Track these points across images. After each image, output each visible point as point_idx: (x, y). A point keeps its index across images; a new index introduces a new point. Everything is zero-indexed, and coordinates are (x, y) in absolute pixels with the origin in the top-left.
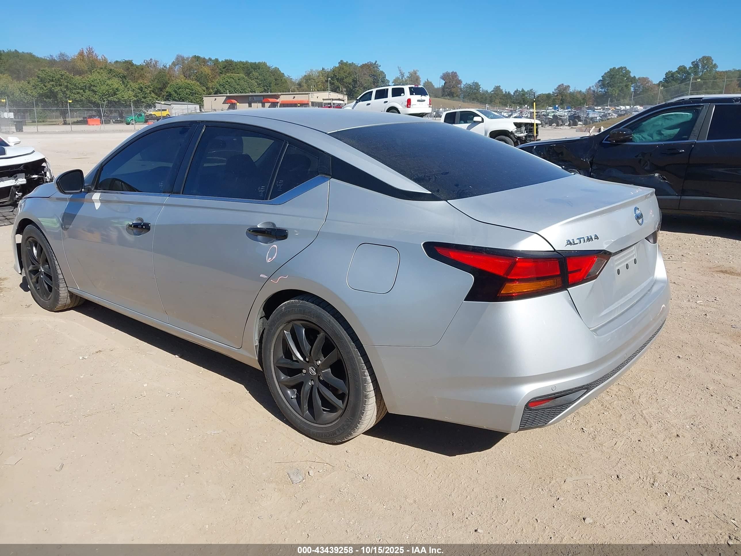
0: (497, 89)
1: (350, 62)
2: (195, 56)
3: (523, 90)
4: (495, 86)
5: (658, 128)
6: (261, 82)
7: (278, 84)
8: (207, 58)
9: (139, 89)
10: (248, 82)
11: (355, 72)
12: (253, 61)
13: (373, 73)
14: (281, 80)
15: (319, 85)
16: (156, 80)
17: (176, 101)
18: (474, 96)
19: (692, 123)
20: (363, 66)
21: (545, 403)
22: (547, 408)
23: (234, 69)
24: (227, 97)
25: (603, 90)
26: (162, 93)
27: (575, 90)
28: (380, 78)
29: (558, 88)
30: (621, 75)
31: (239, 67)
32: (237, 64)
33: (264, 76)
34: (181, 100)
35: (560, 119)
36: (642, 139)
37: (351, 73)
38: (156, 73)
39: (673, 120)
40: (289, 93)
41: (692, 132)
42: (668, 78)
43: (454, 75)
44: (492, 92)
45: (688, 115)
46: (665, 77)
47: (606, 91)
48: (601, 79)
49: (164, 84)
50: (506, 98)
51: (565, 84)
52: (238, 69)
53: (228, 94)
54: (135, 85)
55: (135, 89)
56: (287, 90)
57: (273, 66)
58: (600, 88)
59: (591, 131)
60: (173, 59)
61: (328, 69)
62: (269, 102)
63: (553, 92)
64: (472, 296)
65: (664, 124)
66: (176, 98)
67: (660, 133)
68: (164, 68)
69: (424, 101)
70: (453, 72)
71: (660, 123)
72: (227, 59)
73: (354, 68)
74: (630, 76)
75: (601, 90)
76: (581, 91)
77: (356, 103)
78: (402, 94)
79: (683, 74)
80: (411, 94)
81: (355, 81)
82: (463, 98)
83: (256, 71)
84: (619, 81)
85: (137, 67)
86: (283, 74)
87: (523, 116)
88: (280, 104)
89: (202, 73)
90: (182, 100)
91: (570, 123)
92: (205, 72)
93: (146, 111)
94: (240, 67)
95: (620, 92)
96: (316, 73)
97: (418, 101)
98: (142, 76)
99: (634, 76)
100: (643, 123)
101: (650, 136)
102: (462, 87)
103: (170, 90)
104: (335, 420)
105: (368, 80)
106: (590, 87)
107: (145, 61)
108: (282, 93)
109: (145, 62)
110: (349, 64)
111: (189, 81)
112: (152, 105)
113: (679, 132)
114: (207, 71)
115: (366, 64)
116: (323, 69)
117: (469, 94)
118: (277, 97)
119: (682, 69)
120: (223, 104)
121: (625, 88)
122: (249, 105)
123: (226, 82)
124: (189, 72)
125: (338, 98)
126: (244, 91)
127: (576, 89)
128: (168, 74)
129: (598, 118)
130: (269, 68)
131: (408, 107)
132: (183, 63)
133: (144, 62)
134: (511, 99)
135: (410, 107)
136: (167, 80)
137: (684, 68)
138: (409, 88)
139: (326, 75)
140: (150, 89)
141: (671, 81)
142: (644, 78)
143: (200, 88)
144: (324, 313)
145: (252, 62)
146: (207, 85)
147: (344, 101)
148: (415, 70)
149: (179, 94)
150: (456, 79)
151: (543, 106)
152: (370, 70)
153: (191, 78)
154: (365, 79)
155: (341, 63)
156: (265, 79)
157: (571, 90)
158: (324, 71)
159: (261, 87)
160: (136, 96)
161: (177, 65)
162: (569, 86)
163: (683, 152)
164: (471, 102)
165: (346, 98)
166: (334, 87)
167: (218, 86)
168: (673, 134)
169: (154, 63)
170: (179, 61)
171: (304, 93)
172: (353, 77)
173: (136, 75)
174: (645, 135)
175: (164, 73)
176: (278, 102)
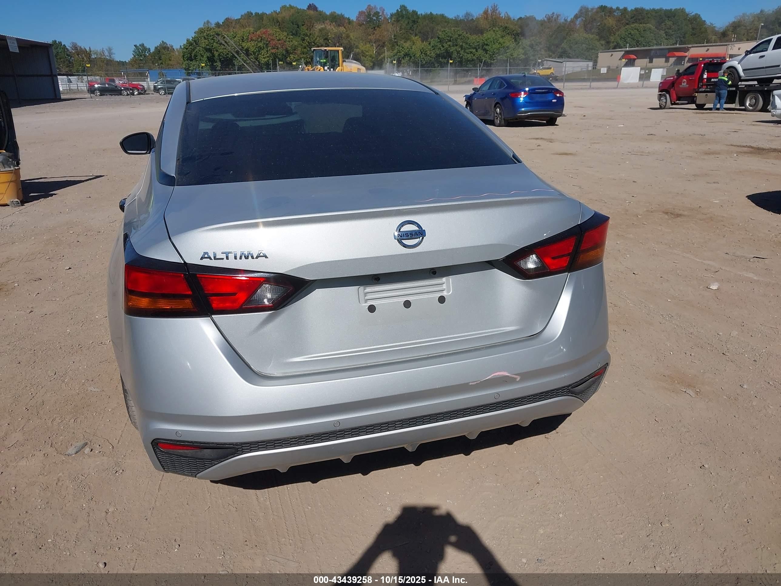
2: (602, 5)
7: (695, 35)
8: (615, 7)
10: (655, 33)
12: (669, 8)
14: (700, 29)
17: (569, 58)
23: (643, 19)
24: (626, 51)
32: (648, 12)
33: (678, 26)
34: (574, 57)
38: (556, 28)
40: (703, 45)
52: (649, 17)
53: (628, 49)
56: (701, 41)
57: (693, 12)
60: (577, 12)
62: (675, 57)
66: (570, 55)
68: (565, 22)
72: (637, 7)
77: (745, 55)
83: (670, 19)
85: (536, 23)
86: (705, 21)
88: (689, 58)
89: (605, 25)
94: (652, 15)
96: (751, 18)
103: (565, 47)
108: (693, 45)
109: (547, 16)
111: (587, 36)
114: (611, 23)
118: (687, 50)
120: (619, 60)
122: (649, 61)
123: (629, 34)
124: (591, 25)
126: (647, 45)
128: (567, 28)
132: (586, 14)
140: (541, 46)
143: (598, 42)
146: (608, 38)
149: (575, 50)
153: (592, 31)
160: (525, 54)
161: (580, 17)
167: (619, 39)
169: (555, 17)
170: (582, 13)
171: (722, 44)
175: (564, 27)
176: (686, 57)
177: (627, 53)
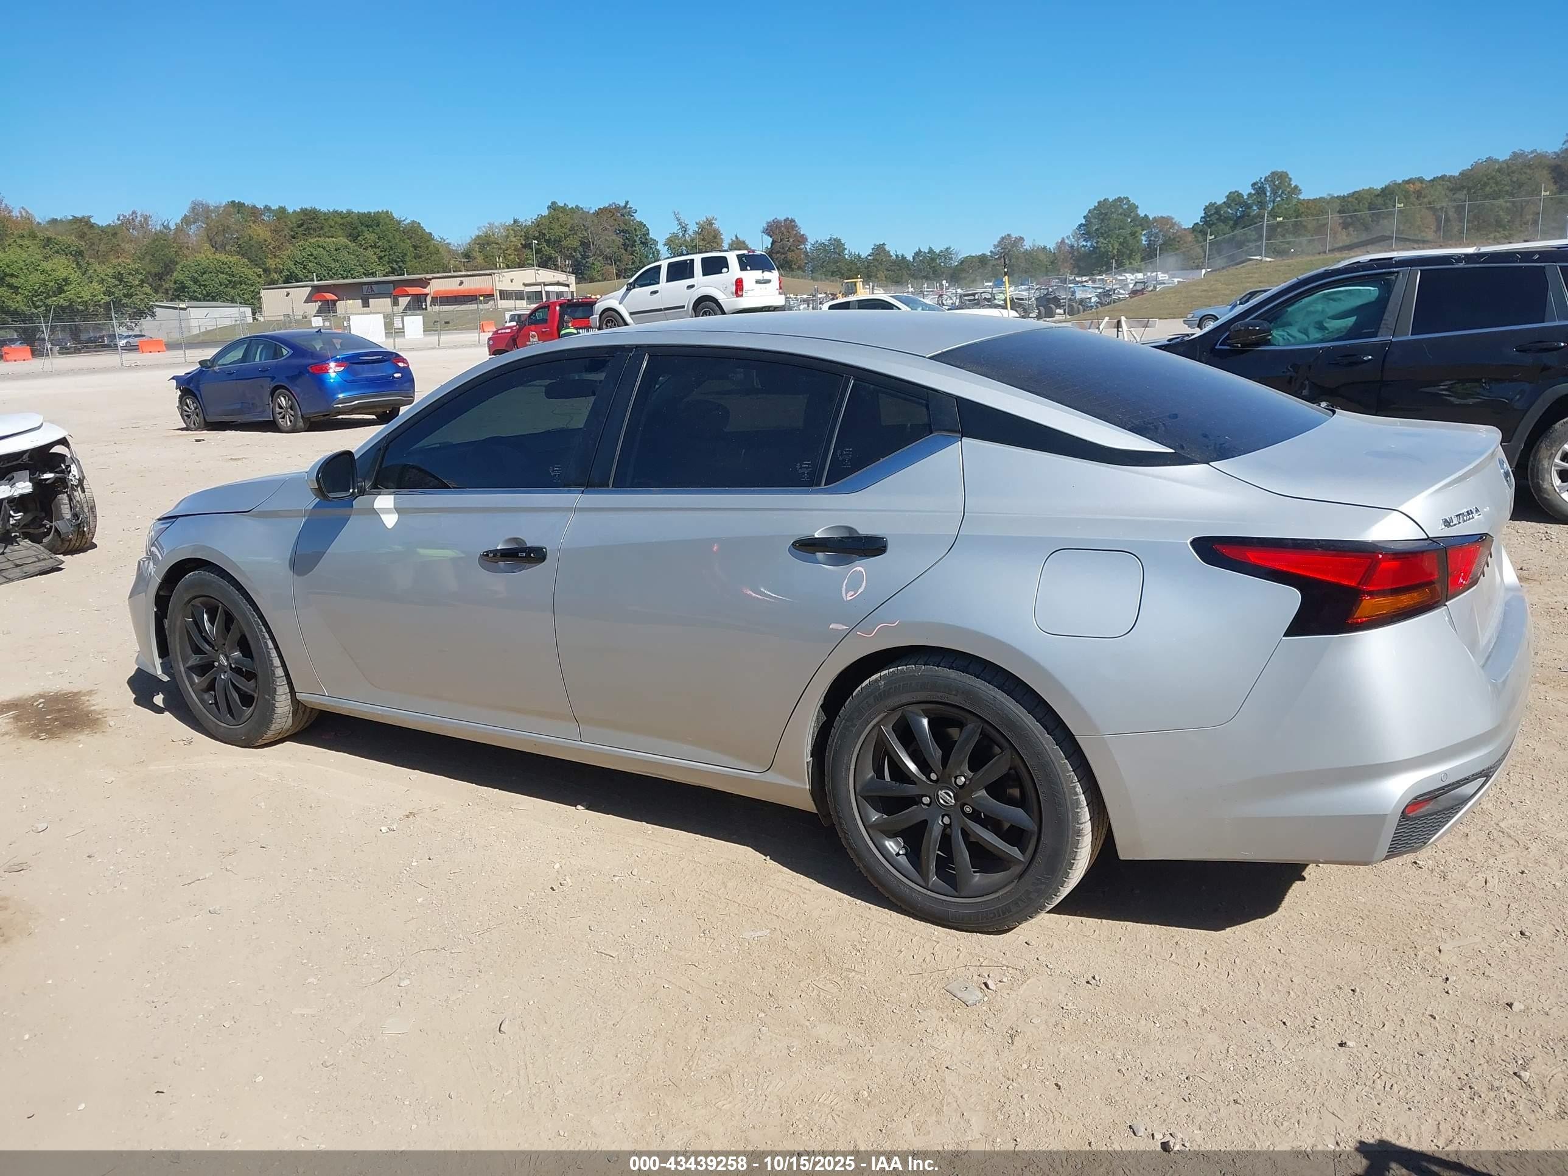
0: (880, 249)
1: (571, 205)
2: (233, 202)
3: (931, 251)
4: (875, 245)
5: (1318, 318)
6: (382, 254)
7: (420, 257)
8: (260, 206)
9: (115, 278)
10: (357, 253)
11: (584, 225)
12: (364, 210)
13: (623, 226)
14: (428, 248)
15: (509, 255)
16: (148, 258)
17: (196, 299)
18: (833, 268)
19: (1380, 306)
20: (600, 212)
21: (1424, 806)
22: (1431, 815)
23: (322, 228)
24: (313, 287)
25: (1089, 244)
26: (163, 283)
27: (1034, 246)
28: (637, 236)
29: (999, 242)
30: (1121, 214)
31: (333, 224)
32: (327, 216)
33: (389, 241)
34: (208, 298)
35: (1021, 304)
36: (1288, 339)
37: (576, 228)
38: (146, 241)
39: (1344, 301)
40: (450, 274)
41: (1383, 322)
42: (1209, 217)
43: (790, 224)
44: (869, 258)
45: (1370, 292)
46: (1203, 215)
47: (1095, 245)
48: (1084, 222)
49: (166, 266)
50: (898, 268)
51: (1014, 235)
52: (331, 227)
53: (316, 283)
54: (105, 270)
55: (106, 277)
56: (442, 269)
57: (406, 219)
58: (1082, 240)
59: (1101, 327)
60: (184, 210)
61: (526, 220)
62: (408, 295)
63: (991, 252)
64: (1298, 627)
65: (1327, 310)
66: (196, 294)
67: (1321, 327)
68: (165, 231)
69: (769, 281)
70: (788, 218)
71: (1319, 307)
72: (304, 207)
73: (581, 218)
74: (1138, 215)
75: (1085, 244)
76: (1045, 248)
77: (627, 290)
78: (725, 270)
79: (1238, 207)
80: (743, 268)
81: (585, 244)
82: (811, 271)
83: (371, 230)
84: (1117, 226)
85: (103, 230)
86: (431, 234)
87: (944, 302)
88: (432, 298)
89: (251, 238)
90: (211, 297)
91: (1039, 313)
92: (259, 235)
93: (133, 325)
94: (336, 223)
95: (1121, 247)
96: (502, 231)
97: (758, 282)
98: (115, 250)
99: (1146, 215)
100: (1289, 309)
101: (1305, 334)
102: (808, 250)
103: (181, 278)
104: (1006, 885)
105: (613, 241)
106: (1063, 239)
107: (119, 217)
108: (435, 275)
109: (121, 218)
110: (570, 209)
111: (223, 257)
112: (147, 311)
113: (1355, 323)
114: (262, 234)
115: (605, 209)
116: (515, 221)
117: (823, 262)
118: (424, 283)
119: (1234, 198)
120: (305, 302)
121: (1129, 238)
122: (363, 303)
123: (308, 255)
124: (222, 238)
125: (555, 280)
126: (349, 275)
127: (1037, 245)
128: (174, 243)
129: (1093, 300)
130: (399, 223)
131: (738, 295)
132: (207, 218)
133: (118, 219)
134: (910, 270)
135: (742, 296)
136: (174, 256)
137: (1237, 195)
138: (738, 256)
139: (523, 233)
140: (140, 277)
141: (1215, 221)
142: (1164, 218)
143: (250, 270)
144: (981, 684)
145: (360, 211)
146: (264, 263)
147: (568, 286)
148: (710, 217)
149: (204, 285)
150: (795, 232)
151: (974, 281)
152: (615, 220)
153: (227, 248)
154: (606, 240)
155: (553, 207)
156: (391, 248)
157: (1027, 245)
158: (518, 226)
159: (384, 265)
160: (108, 293)
161: (194, 222)
162: (1022, 239)
163: (1370, 360)
164: (828, 279)
165: (572, 279)
166: (541, 258)
167: (291, 264)
168: (1345, 328)
169: (141, 221)
170: (197, 214)
171: (477, 272)
172: (580, 235)
173: (102, 247)
174: (1294, 331)
175: (165, 240)
176: (427, 295)
177: (317, 289)
